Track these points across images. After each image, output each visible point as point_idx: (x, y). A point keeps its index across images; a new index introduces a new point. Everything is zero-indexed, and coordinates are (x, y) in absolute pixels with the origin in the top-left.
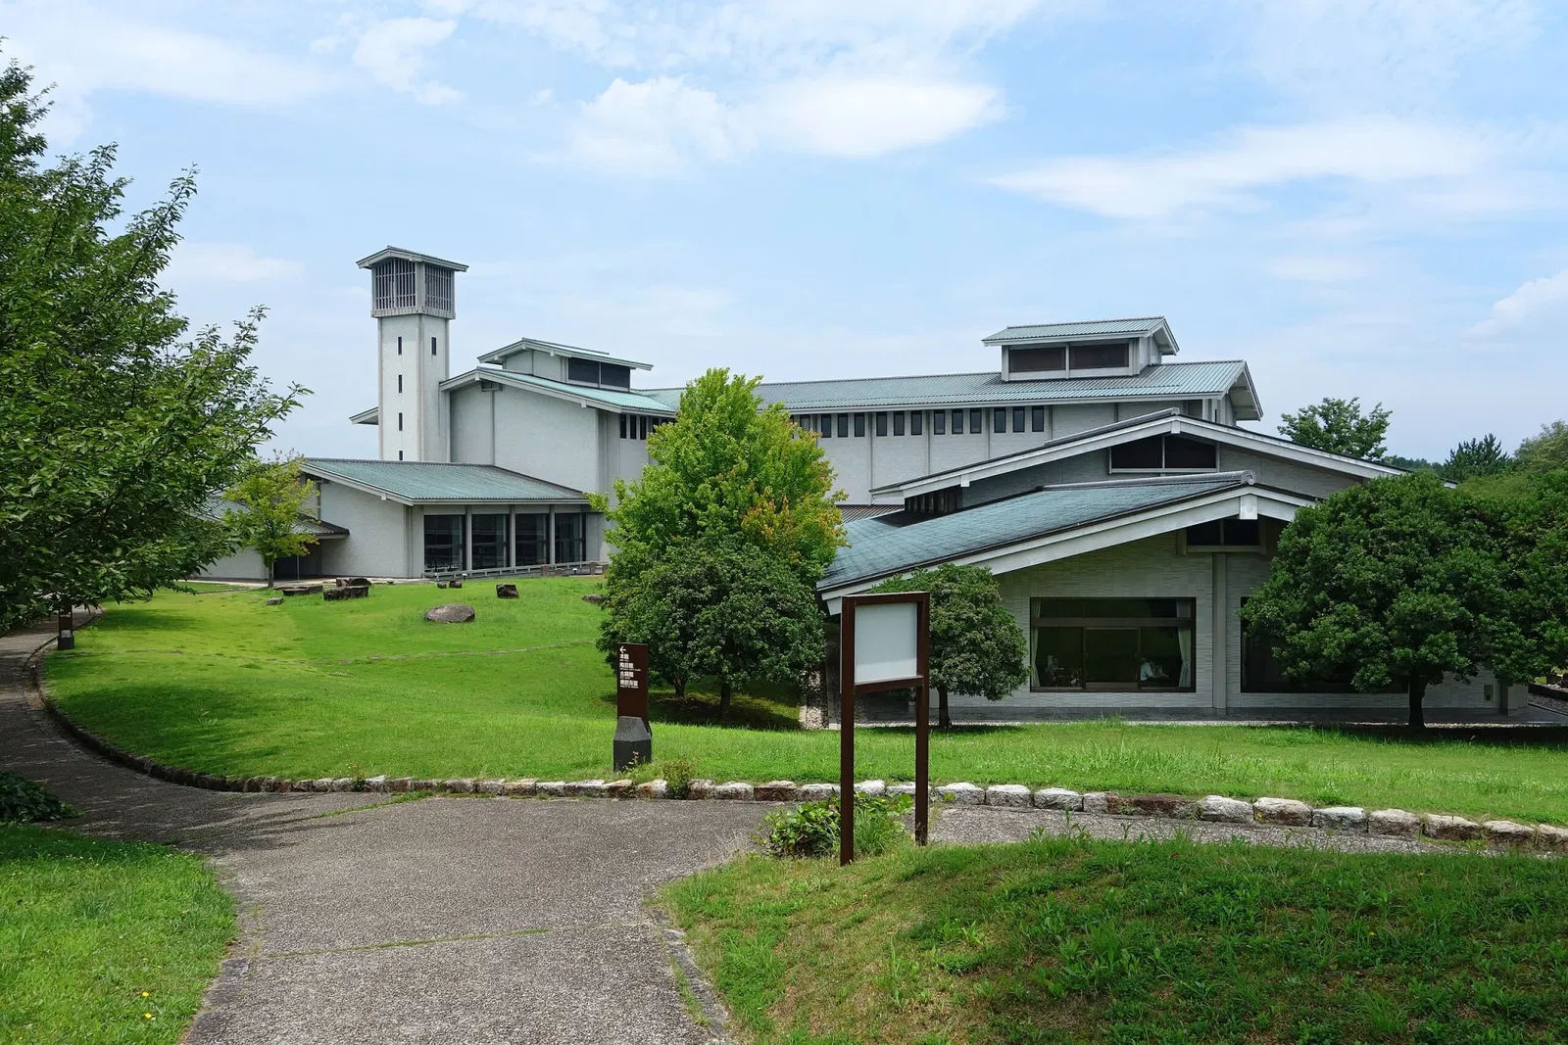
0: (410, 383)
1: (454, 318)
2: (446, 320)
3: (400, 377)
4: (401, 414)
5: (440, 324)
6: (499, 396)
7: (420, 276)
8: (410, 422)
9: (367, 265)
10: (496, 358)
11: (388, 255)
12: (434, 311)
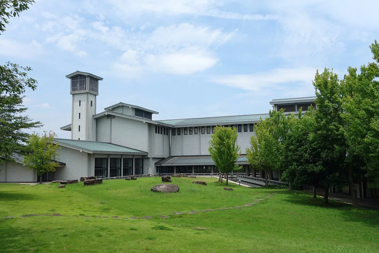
0: (83, 116)
1: (98, 95)
2: (96, 95)
3: (80, 113)
4: (79, 126)
5: (94, 96)
6: (113, 120)
7: (88, 80)
8: (83, 129)
9: (69, 77)
10: (111, 109)
11: (77, 73)
12: (92, 92)
